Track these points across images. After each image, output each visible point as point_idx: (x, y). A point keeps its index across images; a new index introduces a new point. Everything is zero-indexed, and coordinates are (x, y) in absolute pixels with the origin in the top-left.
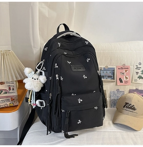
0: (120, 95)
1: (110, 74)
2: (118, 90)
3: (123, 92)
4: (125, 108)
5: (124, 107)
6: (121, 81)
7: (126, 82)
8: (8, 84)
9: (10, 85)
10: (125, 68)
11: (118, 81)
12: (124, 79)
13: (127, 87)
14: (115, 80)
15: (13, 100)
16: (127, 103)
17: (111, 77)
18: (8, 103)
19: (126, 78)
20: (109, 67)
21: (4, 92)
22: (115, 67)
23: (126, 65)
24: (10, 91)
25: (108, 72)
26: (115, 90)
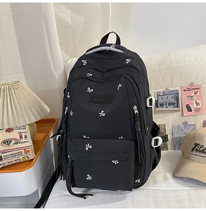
0: (188, 131)
1: (173, 100)
2: (185, 124)
3: (195, 125)
4: (194, 152)
5: (193, 150)
6: (189, 109)
7: (197, 110)
8: (19, 131)
9: (22, 131)
10: (193, 89)
11: (185, 110)
12: (193, 106)
13: (199, 117)
14: (180, 109)
15: (26, 152)
16: (196, 145)
17: (174, 104)
18: (21, 157)
19: (197, 104)
20: (170, 89)
21: (13, 142)
22: (178, 88)
23: (196, 83)
24: (22, 141)
25: (170, 97)
26: (181, 124)
